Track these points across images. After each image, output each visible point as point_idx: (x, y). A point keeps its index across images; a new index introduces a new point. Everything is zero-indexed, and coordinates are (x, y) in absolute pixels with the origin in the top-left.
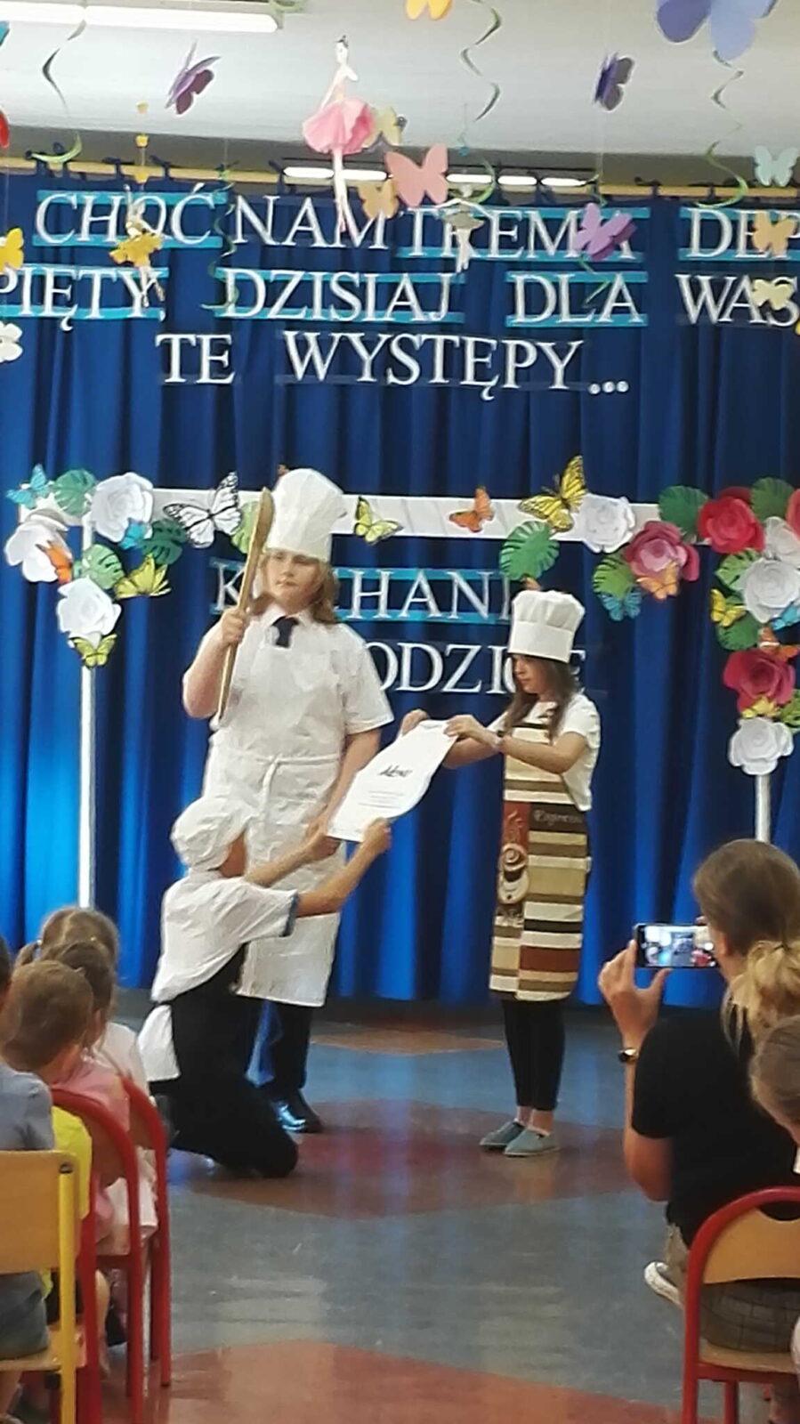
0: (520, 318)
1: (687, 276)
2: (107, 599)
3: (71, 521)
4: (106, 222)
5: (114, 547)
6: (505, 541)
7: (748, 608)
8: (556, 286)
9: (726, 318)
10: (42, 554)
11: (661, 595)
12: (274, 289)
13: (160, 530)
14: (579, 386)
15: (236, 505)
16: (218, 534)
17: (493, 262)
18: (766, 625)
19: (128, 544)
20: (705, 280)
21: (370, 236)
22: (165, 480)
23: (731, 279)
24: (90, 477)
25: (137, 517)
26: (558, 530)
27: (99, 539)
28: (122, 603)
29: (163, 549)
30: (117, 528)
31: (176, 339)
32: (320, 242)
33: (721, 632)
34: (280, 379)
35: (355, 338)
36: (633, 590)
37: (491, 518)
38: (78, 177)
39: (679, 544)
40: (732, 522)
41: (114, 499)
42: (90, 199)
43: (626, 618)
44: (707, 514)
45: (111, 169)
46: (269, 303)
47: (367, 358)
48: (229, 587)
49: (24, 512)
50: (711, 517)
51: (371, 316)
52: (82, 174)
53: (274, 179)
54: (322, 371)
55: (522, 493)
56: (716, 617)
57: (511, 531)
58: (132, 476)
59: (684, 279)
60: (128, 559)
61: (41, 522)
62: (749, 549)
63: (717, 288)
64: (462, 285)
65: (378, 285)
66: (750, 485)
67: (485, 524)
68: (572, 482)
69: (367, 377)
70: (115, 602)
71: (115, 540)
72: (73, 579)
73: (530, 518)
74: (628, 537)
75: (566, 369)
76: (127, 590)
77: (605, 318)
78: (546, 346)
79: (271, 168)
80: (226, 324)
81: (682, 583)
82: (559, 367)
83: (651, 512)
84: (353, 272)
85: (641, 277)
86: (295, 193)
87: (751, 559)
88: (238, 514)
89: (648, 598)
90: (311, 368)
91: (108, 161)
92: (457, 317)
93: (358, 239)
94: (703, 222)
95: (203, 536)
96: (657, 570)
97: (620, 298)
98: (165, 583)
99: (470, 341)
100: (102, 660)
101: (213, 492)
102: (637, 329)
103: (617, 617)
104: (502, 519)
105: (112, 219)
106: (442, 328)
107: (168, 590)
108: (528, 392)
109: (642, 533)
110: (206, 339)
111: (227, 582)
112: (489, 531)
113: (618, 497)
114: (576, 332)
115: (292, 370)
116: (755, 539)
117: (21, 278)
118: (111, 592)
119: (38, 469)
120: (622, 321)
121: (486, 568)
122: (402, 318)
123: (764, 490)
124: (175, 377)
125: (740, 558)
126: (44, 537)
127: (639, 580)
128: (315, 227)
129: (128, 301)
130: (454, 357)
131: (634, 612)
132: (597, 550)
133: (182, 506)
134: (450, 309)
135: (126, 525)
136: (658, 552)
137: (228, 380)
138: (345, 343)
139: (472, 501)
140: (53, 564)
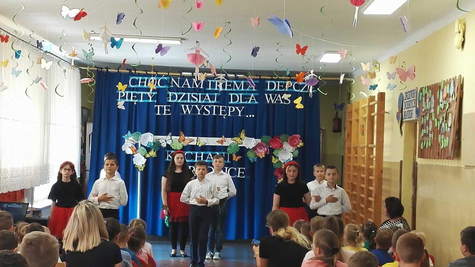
0: (232, 102)
1: (267, 94)
2: (144, 158)
3: (136, 142)
4: (144, 83)
5: (145, 147)
6: (228, 146)
7: (279, 160)
8: (239, 96)
9: (275, 102)
10: (130, 149)
11: (261, 157)
12: (179, 97)
13: (155, 144)
14: (244, 116)
15: (171, 139)
16: (167, 145)
17: (226, 91)
18: (283, 163)
19: (148, 147)
20: (271, 95)
21: (200, 86)
22: (156, 134)
23: (276, 95)
24: (140, 133)
25: (150, 141)
26: (239, 144)
27: (142, 145)
28: (147, 158)
29: (155, 148)
30: (146, 143)
31: (159, 106)
32: (189, 87)
33: (274, 164)
34: (181, 114)
35: (196, 106)
36: (255, 156)
37: (225, 142)
38: (138, 74)
39: (265, 147)
40: (276, 143)
41: (145, 138)
42: (140, 78)
43: (254, 162)
44: (271, 141)
45: (145, 72)
46: (178, 99)
47: (199, 110)
48: (169, 155)
49: (126, 140)
50: (271, 142)
51: (200, 102)
52: (139, 73)
53: (180, 74)
54: (189, 113)
55: (232, 137)
56: (273, 162)
57: (230, 144)
58: (149, 133)
59: (266, 95)
60: (148, 150)
61: (130, 142)
62: (280, 148)
63: (273, 97)
64: (220, 96)
65: (201, 95)
66: (280, 136)
67: (224, 143)
68: (242, 135)
69: (199, 114)
70: (145, 158)
71: (146, 146)
72: (136, 153)
73: (234, 142)
74: (254, 146)
75: (241, 112)
76: (148, 156)
77: (250, 102)
78: (237, 108)
79: (179, 72)
80: (169, 103)
81: (266, 155)
82: (240, 112)
83: (259, 141)
84: (196, 93)
85: (257, 94)
86: (184, 77)
87: (280, 150)
88: (171, 141)
89: (259, 158)
90: (187, 112)
91: (144, 71)
92: (218, 102)
93: (197, 86)
94: (270, 83)
95: (164, 145)
96: (260, 152)
97: (253, 98)
98: (156, 154)
99: (221, 107)
100: (142, 170)
101: (166, 136)
102: (256, 104)
103: (252, 161)
104: (228, 142)
105: (145, 82)
106: (215, 104)
107: (156, 156)
108: (233, 117)
109: (257, 145)
110: (165, 106)
111: (169, 154)
112: (225, 144)
113: (252, 138)
114: (244, 105)
115: (183, 113)
116: (281, 146)
117: (126, 94)
118: (144, 156)
119: (129, 132)
120: (253, 103)
121: (224, 151)
122: (207, 102)
123: (283, 137)
124: (158, 114)
125: (278, 150)
126: (130, 145)
127: (257, 154)
128: (188, 84)
129: (149, 98)
130: (217, 110)
131: (256, 161)
132: (248, 148)
133: (160, 139)
134: (217, 100)
135: (148, 143)
136: (261, 149)
137: (170, 114)
138: (194, 107)
139: (221, 138)
140: (132, 150)
